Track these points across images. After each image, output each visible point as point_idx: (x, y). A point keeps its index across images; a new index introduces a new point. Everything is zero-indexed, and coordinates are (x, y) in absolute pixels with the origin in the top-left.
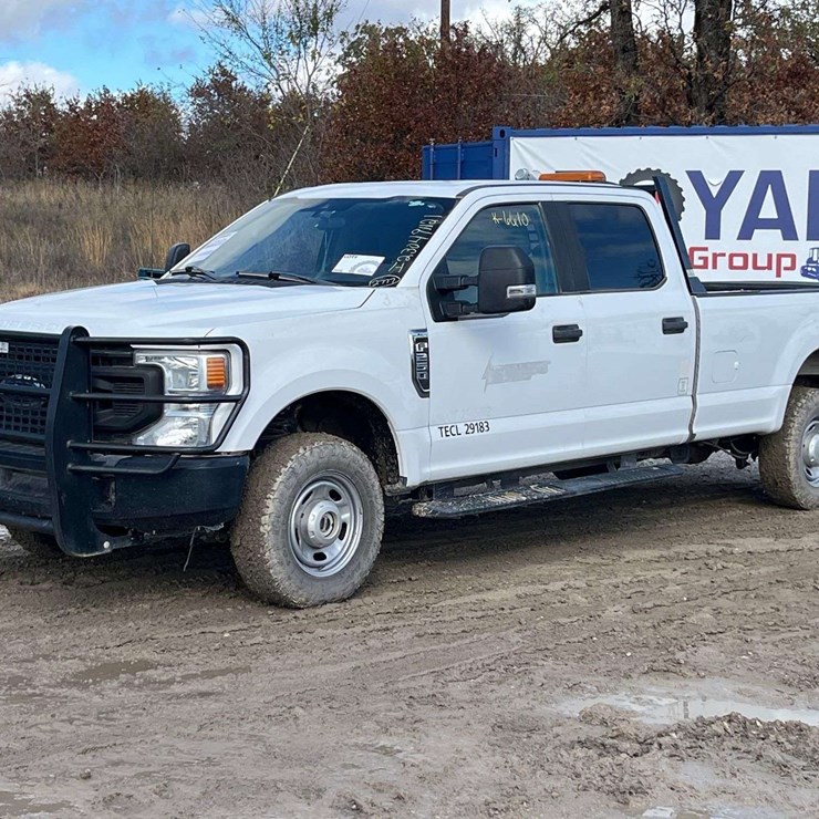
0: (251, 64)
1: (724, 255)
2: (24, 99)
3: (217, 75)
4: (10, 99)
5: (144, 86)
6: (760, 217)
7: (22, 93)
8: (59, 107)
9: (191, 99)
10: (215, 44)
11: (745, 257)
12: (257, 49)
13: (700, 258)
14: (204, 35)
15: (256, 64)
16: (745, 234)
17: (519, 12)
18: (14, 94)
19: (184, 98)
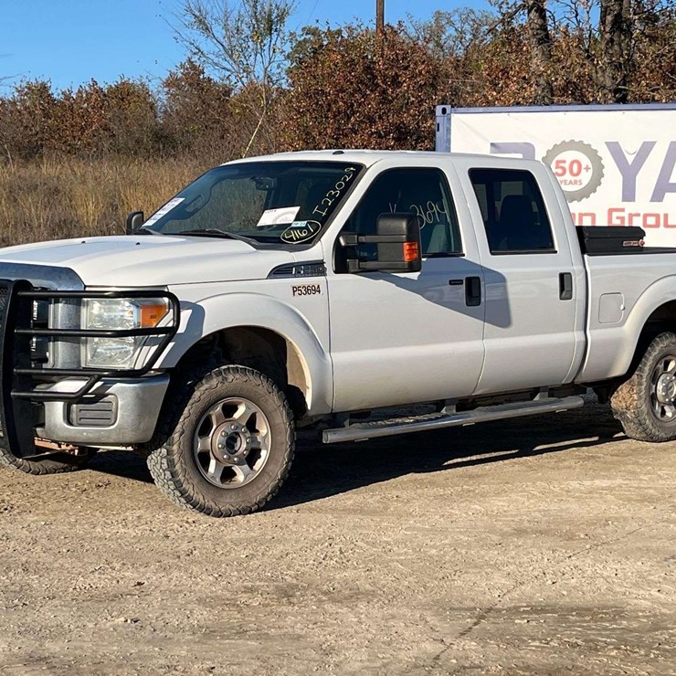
0: (216, 60)
1: (638, 215)
2: (26, 90)
3: (187, 69)
4: (14, 90)
5: (126, 79)
6: (670, 182)
7: (24, 84)
8: (55, 96)
9: (166, 89)
10: (185, 43)
11: (657, 216)
12: (221, 47)
13: (618, 218)
14: (176, 35)
15: (221, 59)
16: (658, 196)
17: (438, 15)
18: (17, 86)
19: (160, 89)
